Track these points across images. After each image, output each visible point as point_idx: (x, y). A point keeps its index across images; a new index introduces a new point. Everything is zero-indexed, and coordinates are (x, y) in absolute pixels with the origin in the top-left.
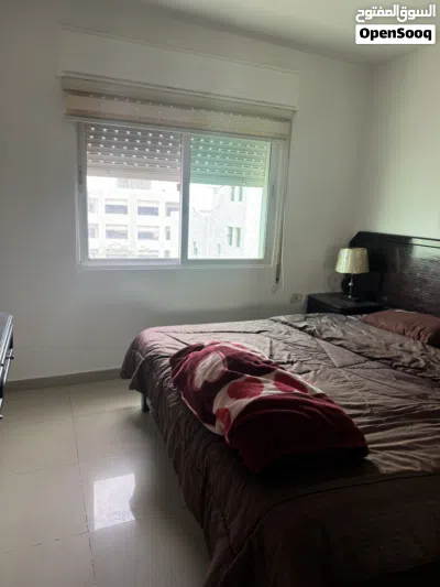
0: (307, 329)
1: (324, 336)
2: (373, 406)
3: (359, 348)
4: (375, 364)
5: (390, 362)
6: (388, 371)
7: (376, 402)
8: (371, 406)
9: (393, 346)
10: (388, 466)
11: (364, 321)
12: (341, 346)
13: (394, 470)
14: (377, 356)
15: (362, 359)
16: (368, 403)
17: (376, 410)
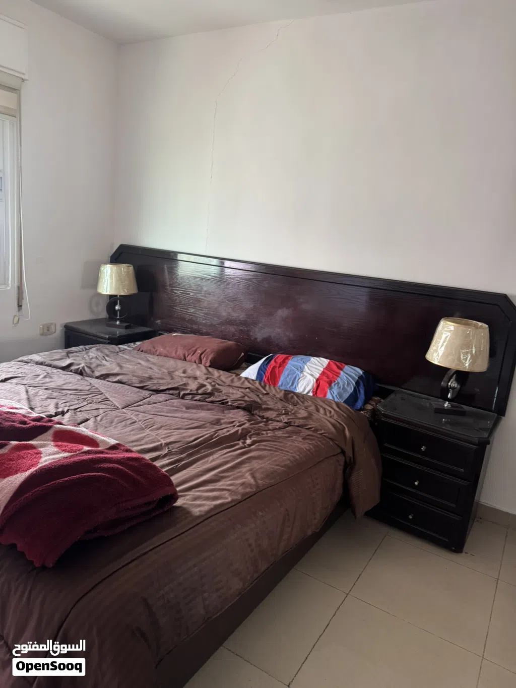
0: (73, 368)
1: (97, 374)
2: (171, 443)
3: (141, 382)
4: (161, 397)
5: (177, 392)
6: (177, 402)
7: (172, 439)
8: (167, 444)
9: (177, 373)
10: (200, 506)
11: (140, 350)
12: (119, 382)
13: (206, 508)
14: (162, 388)
15: (146, 393)
16: (163, 442)
17: (175, 448)
